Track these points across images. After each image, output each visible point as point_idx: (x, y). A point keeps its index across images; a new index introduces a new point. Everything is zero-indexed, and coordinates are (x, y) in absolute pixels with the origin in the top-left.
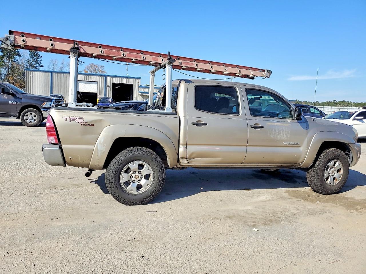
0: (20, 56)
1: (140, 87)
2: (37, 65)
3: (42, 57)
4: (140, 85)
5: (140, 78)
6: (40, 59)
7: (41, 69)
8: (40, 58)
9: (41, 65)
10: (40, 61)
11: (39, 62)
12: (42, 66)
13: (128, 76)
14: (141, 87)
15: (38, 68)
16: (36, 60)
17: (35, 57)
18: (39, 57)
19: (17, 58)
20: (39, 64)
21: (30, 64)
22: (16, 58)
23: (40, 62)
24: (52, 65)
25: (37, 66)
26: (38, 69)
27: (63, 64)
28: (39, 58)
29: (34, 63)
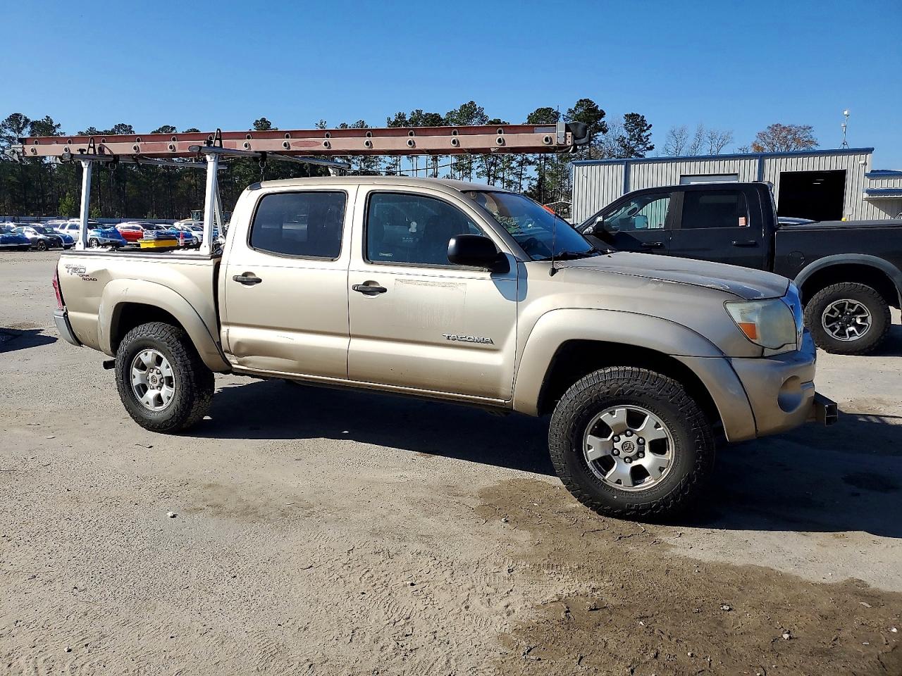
0: (605, 131)
1: (866, 175)
2: (641, 146)
3: (651, 126)
4: (868, 171)
5: (868, 151)
6: (648, 132)
7: (649, 155)
8: (647, 129)
9: (648, 146)
10: (647, 136)
11: (645, 140)
12: (651, 148)
13: (846, 147)
14: (874, 175)
15: (641, 153)
16: (639, 135)
17: (636, 129)
18: (645, 128)
19: (600, 136)
20: (645, 144)
21: (625, 147)
22: (599, 138)
23: (648, 139)
24: (673, 141)
25: (640, 150)
26: (641, 156)
27: (699, 136)
28: (645, 131)
29: (633, 143)
